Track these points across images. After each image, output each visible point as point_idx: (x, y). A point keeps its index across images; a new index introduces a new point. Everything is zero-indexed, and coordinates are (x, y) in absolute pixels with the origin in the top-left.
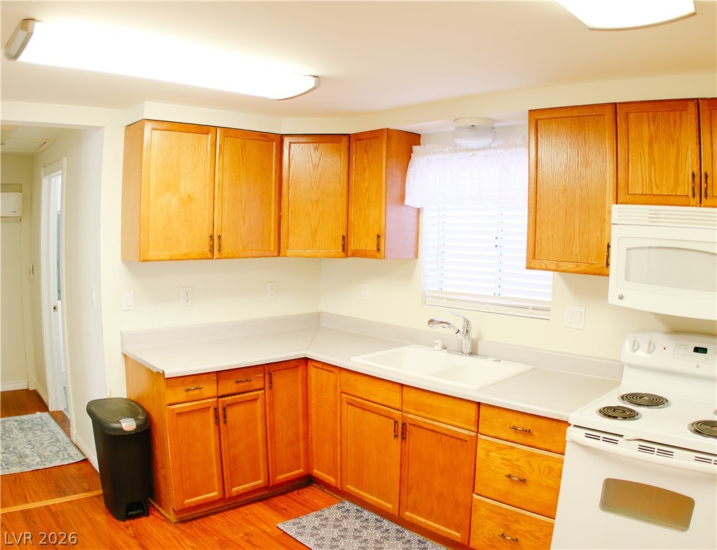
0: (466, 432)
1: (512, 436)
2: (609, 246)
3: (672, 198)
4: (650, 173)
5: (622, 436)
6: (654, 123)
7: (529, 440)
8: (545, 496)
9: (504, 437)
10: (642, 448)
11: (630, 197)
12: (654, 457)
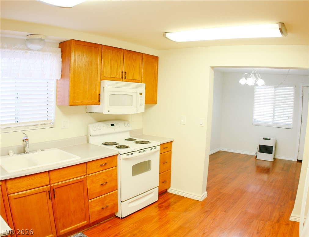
0: (83, 177)
1: (101, 169)
2: (100, 95)
3: (116, 78)
4: (110, 70)
5: (135, 151)
6: (112, 54)
7: (106, 167)
8: (113, 184)
9: (98, 171)
10: (140, 152)
11: (105, 78)
12: (142, 153)
